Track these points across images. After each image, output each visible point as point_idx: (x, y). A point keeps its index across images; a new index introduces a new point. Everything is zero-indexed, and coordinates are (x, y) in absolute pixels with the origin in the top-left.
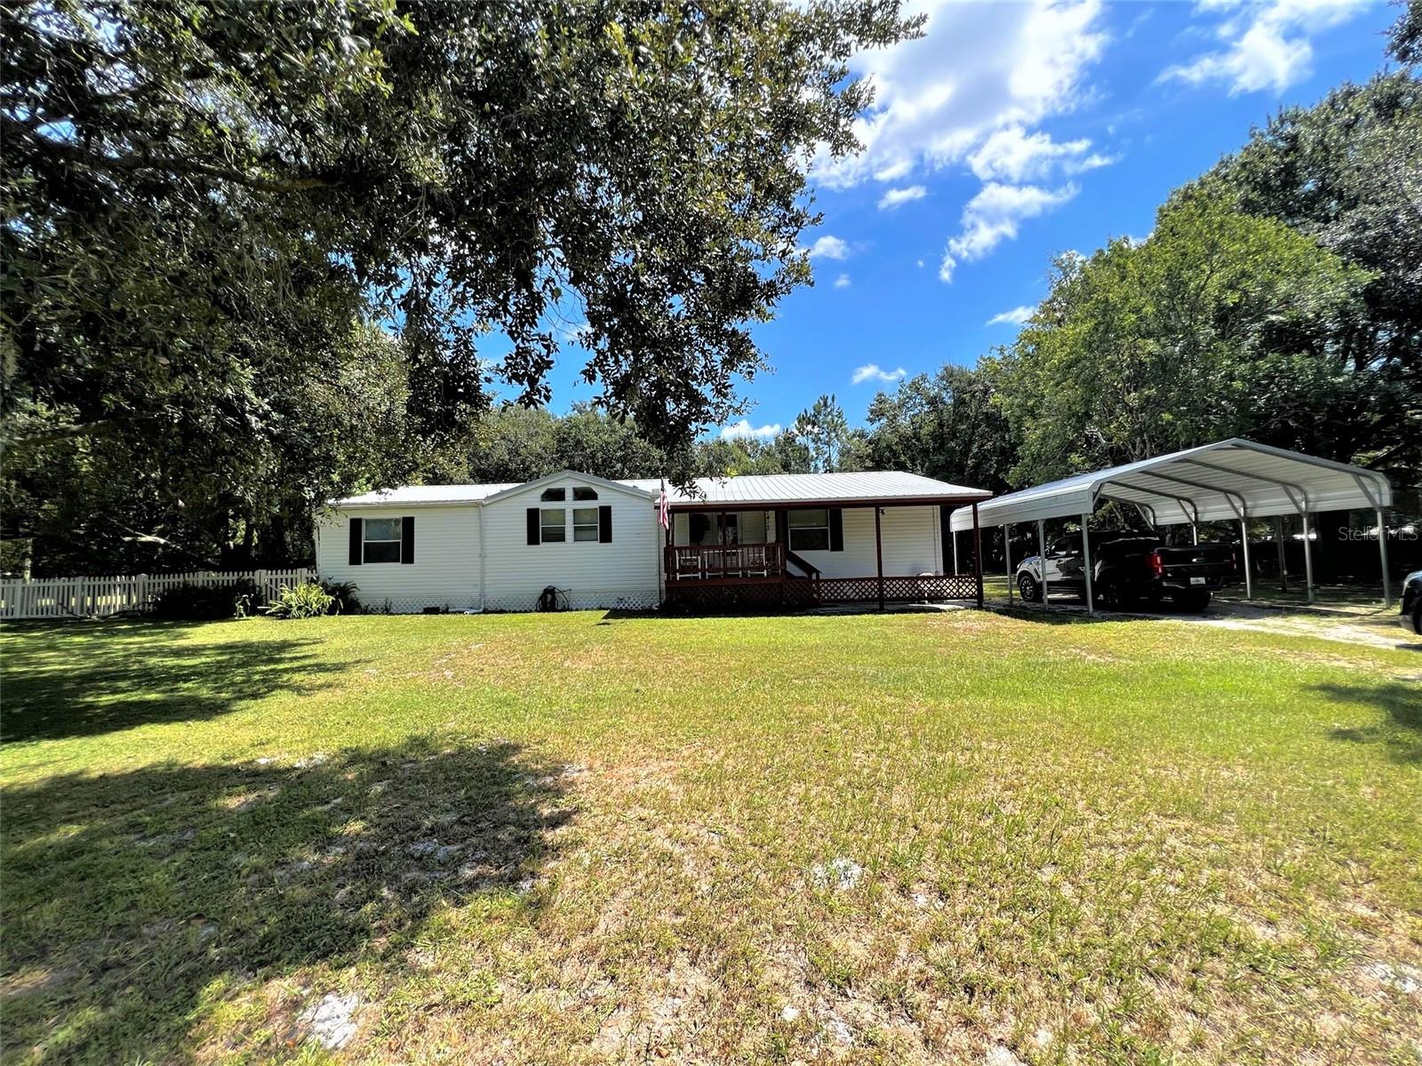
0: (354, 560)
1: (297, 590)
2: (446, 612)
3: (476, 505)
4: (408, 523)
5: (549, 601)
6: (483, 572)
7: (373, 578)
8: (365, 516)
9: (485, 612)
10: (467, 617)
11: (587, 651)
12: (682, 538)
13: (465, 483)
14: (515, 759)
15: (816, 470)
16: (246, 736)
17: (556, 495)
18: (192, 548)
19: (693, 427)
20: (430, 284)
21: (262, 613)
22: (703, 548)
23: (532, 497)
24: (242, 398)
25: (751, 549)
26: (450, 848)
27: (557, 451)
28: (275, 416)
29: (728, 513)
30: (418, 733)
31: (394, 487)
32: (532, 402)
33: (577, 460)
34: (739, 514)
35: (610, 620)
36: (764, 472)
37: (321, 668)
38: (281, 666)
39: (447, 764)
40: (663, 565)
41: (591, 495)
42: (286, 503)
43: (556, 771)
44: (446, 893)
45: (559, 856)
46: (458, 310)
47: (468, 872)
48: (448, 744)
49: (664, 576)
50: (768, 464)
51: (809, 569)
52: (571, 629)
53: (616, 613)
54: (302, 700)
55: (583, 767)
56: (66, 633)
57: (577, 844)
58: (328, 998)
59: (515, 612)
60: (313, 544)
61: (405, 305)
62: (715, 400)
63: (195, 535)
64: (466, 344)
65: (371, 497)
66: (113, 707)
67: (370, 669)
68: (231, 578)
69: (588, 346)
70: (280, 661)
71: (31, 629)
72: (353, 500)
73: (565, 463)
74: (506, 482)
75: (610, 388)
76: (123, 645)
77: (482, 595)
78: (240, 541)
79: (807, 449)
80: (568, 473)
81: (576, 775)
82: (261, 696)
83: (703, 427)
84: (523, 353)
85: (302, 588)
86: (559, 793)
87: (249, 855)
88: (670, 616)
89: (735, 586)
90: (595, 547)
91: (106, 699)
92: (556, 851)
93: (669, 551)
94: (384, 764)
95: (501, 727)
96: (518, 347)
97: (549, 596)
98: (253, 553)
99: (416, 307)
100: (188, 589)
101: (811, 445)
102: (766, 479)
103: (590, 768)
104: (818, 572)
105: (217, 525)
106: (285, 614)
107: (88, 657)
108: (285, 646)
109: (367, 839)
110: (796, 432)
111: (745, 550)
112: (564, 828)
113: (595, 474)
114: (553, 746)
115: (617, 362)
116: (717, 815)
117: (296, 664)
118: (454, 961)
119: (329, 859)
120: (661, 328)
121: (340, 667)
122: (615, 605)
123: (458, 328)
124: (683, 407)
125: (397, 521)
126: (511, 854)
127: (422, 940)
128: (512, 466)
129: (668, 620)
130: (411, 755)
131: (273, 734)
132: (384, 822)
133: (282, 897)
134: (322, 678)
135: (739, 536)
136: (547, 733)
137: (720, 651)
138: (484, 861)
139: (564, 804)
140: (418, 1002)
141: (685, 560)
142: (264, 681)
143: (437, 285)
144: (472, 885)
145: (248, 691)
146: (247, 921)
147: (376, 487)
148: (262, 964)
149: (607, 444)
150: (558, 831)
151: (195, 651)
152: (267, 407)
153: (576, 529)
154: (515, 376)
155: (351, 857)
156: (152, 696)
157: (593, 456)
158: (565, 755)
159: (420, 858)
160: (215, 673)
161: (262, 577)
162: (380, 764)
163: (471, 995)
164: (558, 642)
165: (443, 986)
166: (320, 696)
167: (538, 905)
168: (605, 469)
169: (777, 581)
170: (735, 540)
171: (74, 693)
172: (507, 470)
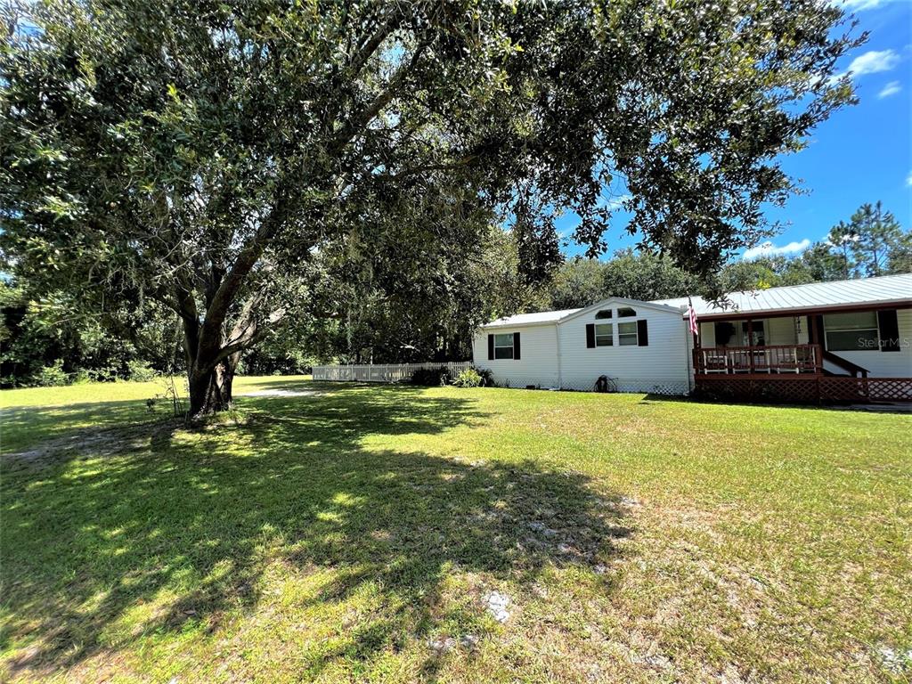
0: (491, 357)
1: (466, 374)
2: (538, 389)
3: (555, 324)
4: (517, 336)
5: (603, 385)
6: (559, 365)
7: (500, 367)
8: (495, 333)
9: (561, 390)
10: (551, 392)
11: (632, 421)
12: (709, 341)
13: (546, 311)
14: (588, 485)
15: (857, 275)
16: (450, 445)
17: (607, 314)
18: (423, 351)
19: (723, 253)
20: (528, 194)
21: (451, 384)
22: (730, 349)
23: (589, 317)
24: (443, 276)
25: (780, 350)
26: (552, 531)
27: (605, 285)
28: (456, 283)
29: (754, 322)
30: (529, 458)
31: (510, 316)
32: (594, 254)
33: (619, 290)
34: (765, 321)
35: (649, 401)
36: (794, 283)
37: (478, 415)
38: (461, 412)
39: (546, 480)
40: (692, 363)
41: (631, 313)
42: (460, 328)
43: (617, 499)
44: (552, 556)
45: (622, 557)
46: (544, 206)
47: (564, 549)
48: (546, 468)
49: (693, 371)
50: (796, 276)
51: (853, 368)
52: (620, 405)
53: (653, 396)
54: (471, 431)
55: (636, 501)
56: (384, 389)
57: (635, 553)
58: (494, 592)
59: (580, 391)
60: (471, 348)
61: (515, 210)
62: (744, 229)
63: (425, 345)
64: (549, 225)
65: (498, 322)
66: (401, 423)
67: (501, 417)
68: (438, 366)
69: (630, 209)
70: (460, 409)
71: (373, 386)
72: (492, 324)
73: (610, 292)
74: (572, 308)
75: (648, 235)
76: (403, 395)
77: (560, 379)
78: (441, 348)
79: (843, 257)
80: (614, 299)
81: (631, 505)
82: (454, 426)
83: (734, 252)
84: (587, 223)
85: (467, 371)
86: (620, 515)
87: (455, 505)
88: (700, 401)
89: (764, 381)
90: (635, 349)
91: (398, 419)
92: (621, 553)
93: (697, 352)
94: (513, 472)
95: (577, 464)
96: (584, 220)
97: (603, 382)
98: (447, 354)
99: (521, 210)
100: (423, 370)
101: (850, 254)
102: (795, 289)
103: (641, 503)
104: (864, 372)
105: (431, 340)
106: (460, 385)
107: (391, 399)
108: (462, 401)
109: (507, 512)
110: (830, 243)
111: (774, 351)
112: (625, 539)
113: (633, 298)
114: (613, 481)
115: (653, 216)
116: (758, 566)
117: (467, 411)
118: (559, 600)
119: (490, 518)
120: (694, 182)
121: (487, 415)
122: (652, 391)
123: (544, 217)
124: (713, 239)
125: (510, 335)
126: (589, 546)
127: (540, 580)
128: (575, 298)
129: (697, 405)
130: (526, 470)
131: (460, 446)
132: (516, 505)
133: (470, 531)
134: (479, 420)
135: (766, 339)
136: (608, 473)
137: (752, 433)
138: (573, 545)
139: (624, 523)
140: (540, 616)
141: (712, 359)
142: (455, 418)
143: (532, 194)
144: (567, 557)
145: (449, 423)
146: (457, 538)
147: (501, 316)
148: (464, 562)
149: (641, 276)
150: (620, 540)
151: (427, 401)
152: (453, 279)
153: (620, 337)
154: (583, 239)
155: (500, 520)
156: (413, 420)
157: (631, 285)
158: (622, 490)
159: (536, 532)
160: (435, 412)
161: (451, 366)
162: (511, 472)
163: (571, 625)
164: (611, 413)
165: (554, 613)
166: (479, 429)
167: (609, 585)
168: (640, 293)
169: (813, 378)
170: (762, 343)
171: (389, 415)
172: (571, 301)
